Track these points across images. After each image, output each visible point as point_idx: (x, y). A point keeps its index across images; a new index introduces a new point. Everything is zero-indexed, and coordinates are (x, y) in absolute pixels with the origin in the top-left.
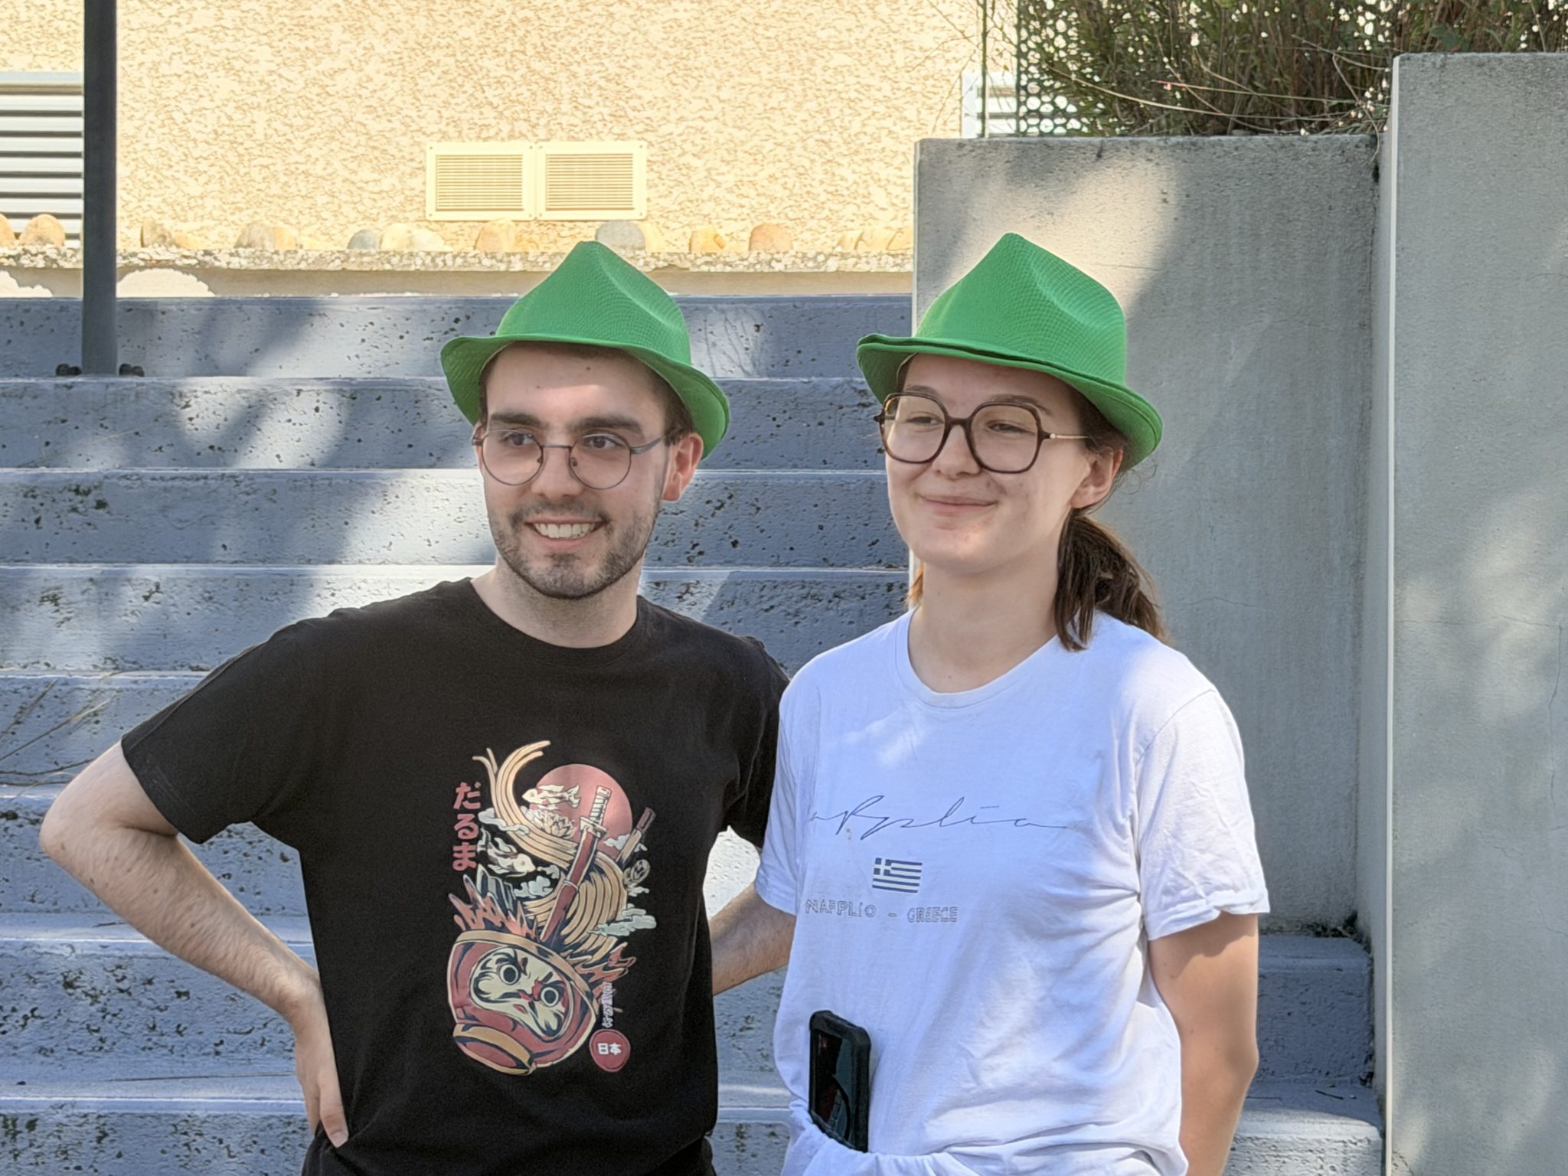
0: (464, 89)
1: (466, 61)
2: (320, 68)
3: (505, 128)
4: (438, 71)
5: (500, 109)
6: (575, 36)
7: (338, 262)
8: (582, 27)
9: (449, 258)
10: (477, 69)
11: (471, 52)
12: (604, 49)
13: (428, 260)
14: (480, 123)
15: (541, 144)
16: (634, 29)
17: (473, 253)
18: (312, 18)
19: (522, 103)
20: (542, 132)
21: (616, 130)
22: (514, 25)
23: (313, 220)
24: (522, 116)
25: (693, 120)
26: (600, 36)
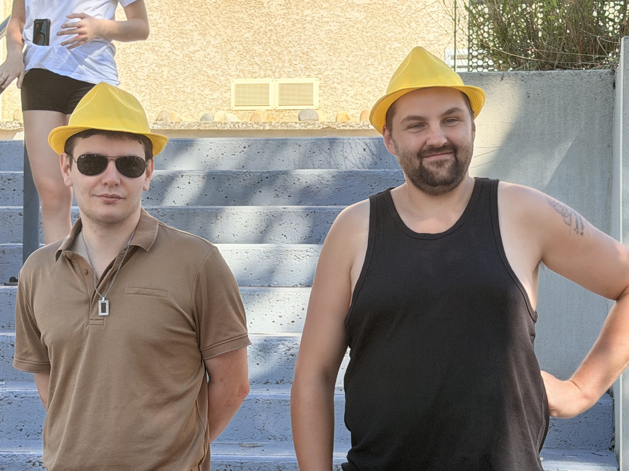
0: (246, 58)
1: (247, 46)
2: (189, 50)
3: (262, 73)
4: (236, 51)
5: (261, 65)
6: (290, 36)
7: (196, 126)
8: (293, 33)
9: (240, 124)
10: (251, 50)
11: (249, 43)
12: (302, 42)
13: (232, 125)
14: (252, 71)
15: (277, 79)
16: (314, 34)
17: (250, 122)
18: (186, 30)
19: (269, 63)
20: (277, 75)
21: (307, 74)
22: (266, 32)
23: (186, 110)
24: (269, 68)
25: (338, 69)
26: (300, 36)
